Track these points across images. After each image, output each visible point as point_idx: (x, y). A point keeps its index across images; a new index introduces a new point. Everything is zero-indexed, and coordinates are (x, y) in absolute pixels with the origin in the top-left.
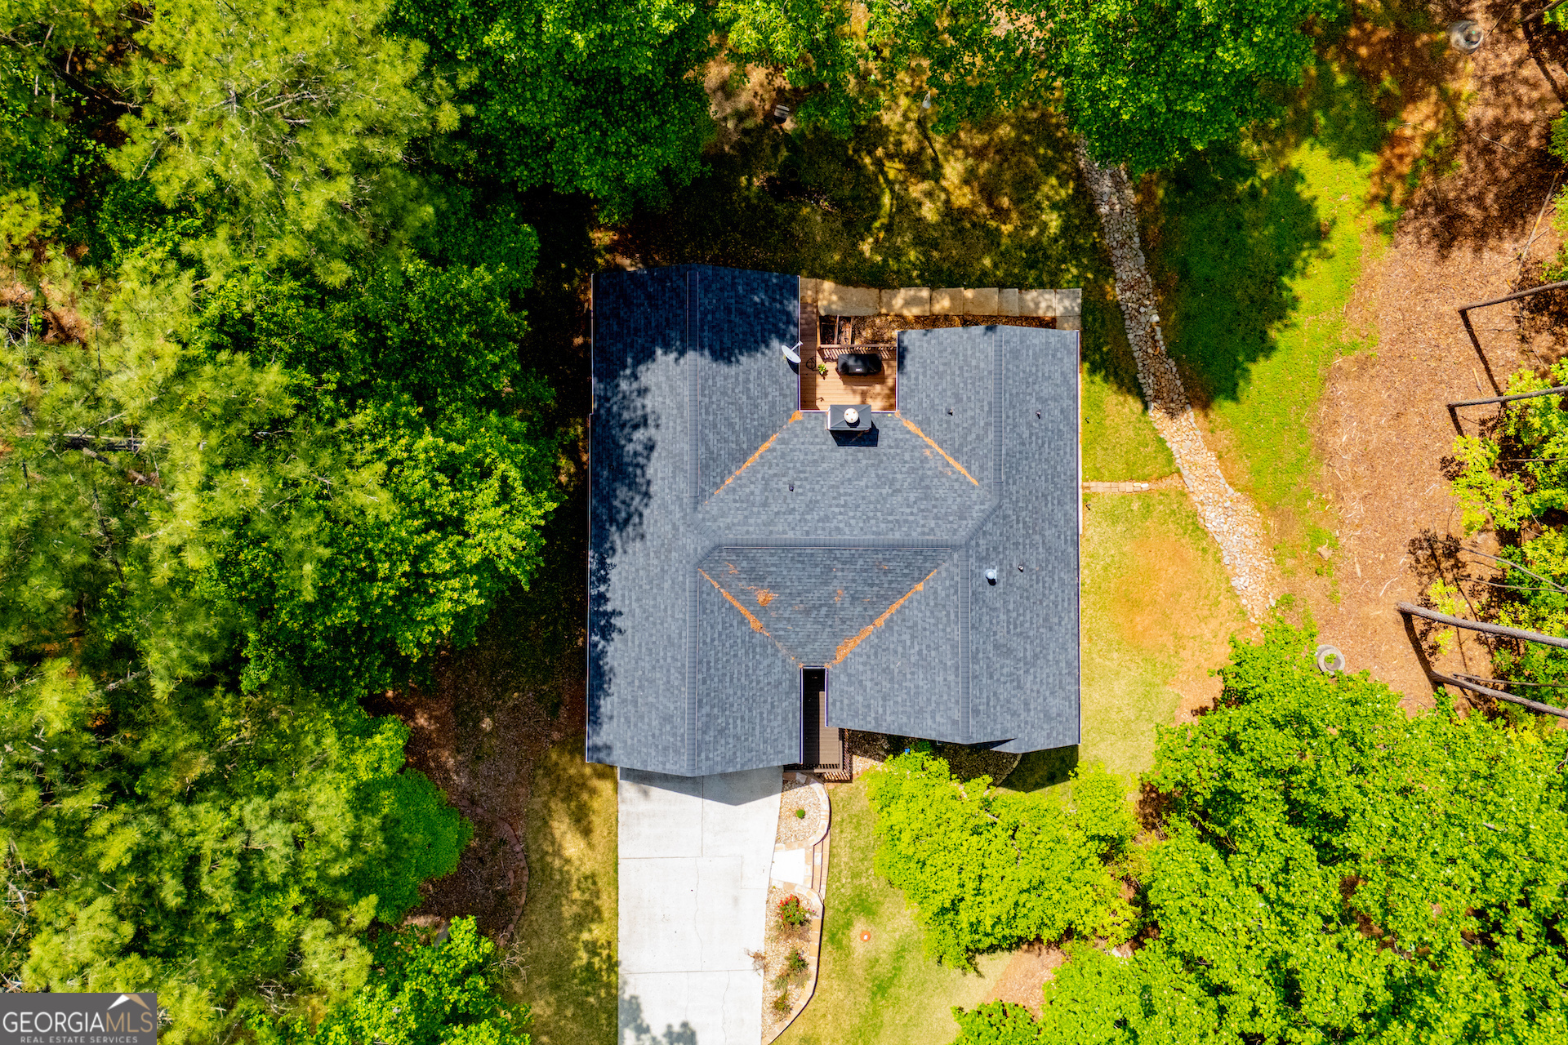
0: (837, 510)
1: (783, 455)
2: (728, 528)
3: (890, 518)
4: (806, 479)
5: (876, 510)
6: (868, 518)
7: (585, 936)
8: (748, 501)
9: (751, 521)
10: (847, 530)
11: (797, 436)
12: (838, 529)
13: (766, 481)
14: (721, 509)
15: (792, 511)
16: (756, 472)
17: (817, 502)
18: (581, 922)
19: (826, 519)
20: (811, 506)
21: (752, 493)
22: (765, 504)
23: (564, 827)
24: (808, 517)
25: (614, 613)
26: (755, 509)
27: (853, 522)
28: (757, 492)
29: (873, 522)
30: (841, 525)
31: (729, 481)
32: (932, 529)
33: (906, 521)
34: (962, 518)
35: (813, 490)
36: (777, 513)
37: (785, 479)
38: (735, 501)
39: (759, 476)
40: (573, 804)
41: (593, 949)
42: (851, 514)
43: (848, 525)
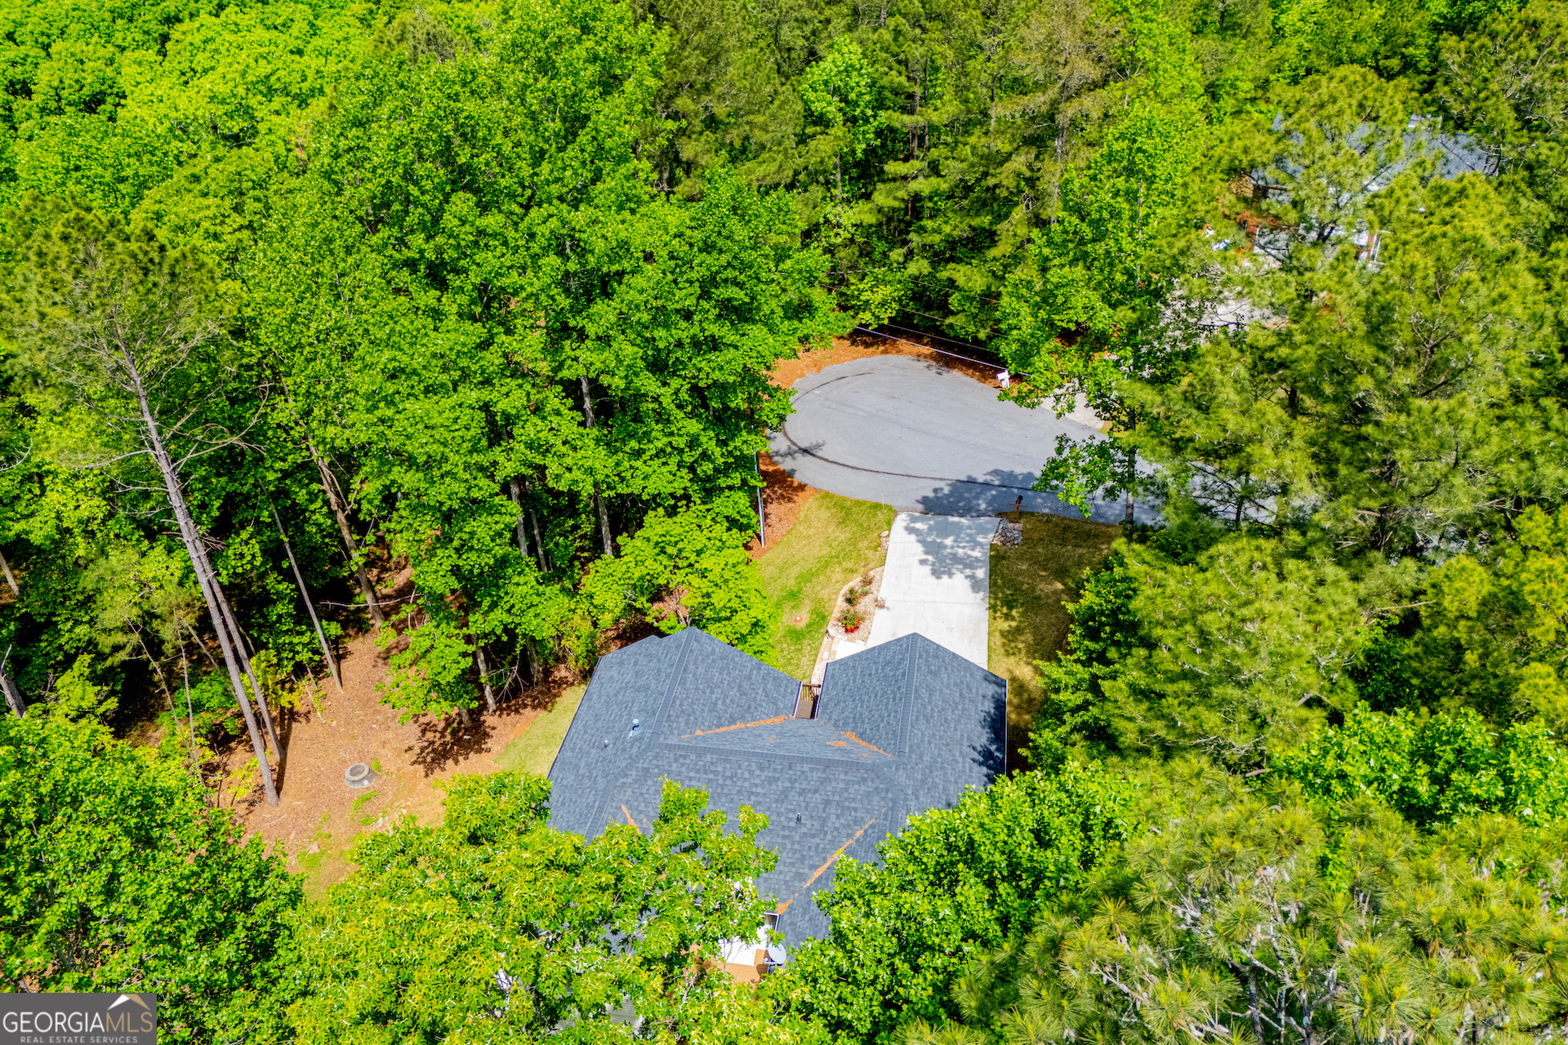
0: (759, 790)
1: (803, 859)
2: (864, 780)
3: (711, 776)
4: (783, 828)
5: (722, 786)
6: (731, 778)
7: (1014, 624)
8: (843, 808)
9: (841, 785)
10: (754, 767)
11: (786, 882)
12: (762, 769)
13: (822, 830)
14: (870, 801)
15: (802, 792)
16: (832, 842)
17: (777, 801)
18: (1018, 631)
19: (772, 781)
20: (783, 797)
21: (838, 817)
22: (827, 802)
23: (1034, 683)
24: (787, 784)
25: (981, 764)
26: (837, 798)
27: (747, 775)
28: (833, 818)
29: (728, 774)
30: (757, 772)
31: (859, 833)
32: (676, 760)
33: (698, 772)
34: (646, 770)
35: (779, 814)
36: (816, 791)
37: (804, 830)
38: (855, 809)
39: (829, 837)
40: (1025, 696)
41: (1007, 617)
42: (747, 784)
43: (751, 772)
